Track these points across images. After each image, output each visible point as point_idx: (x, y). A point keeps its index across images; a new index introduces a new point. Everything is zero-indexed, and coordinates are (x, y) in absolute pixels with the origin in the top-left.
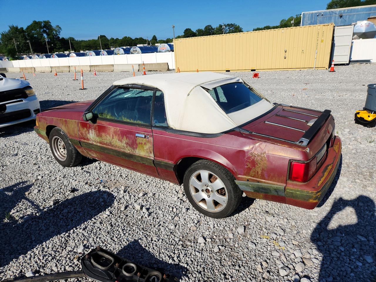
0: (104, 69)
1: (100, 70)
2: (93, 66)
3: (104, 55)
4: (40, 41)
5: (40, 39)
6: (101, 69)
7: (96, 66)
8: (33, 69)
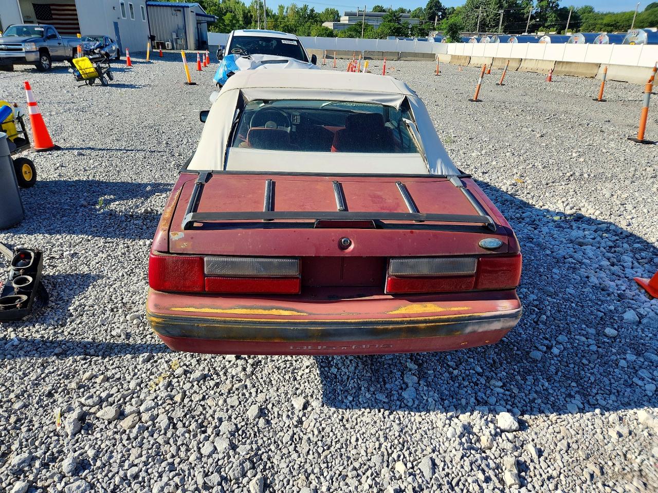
0: (580, 70)
1: (571, 72)
2: (561, 64)
3: (601, 43)
4: (522, 11)
5: (524, 9)
6: (572, 69)
7: (567, 63)
8: (468, 60)
